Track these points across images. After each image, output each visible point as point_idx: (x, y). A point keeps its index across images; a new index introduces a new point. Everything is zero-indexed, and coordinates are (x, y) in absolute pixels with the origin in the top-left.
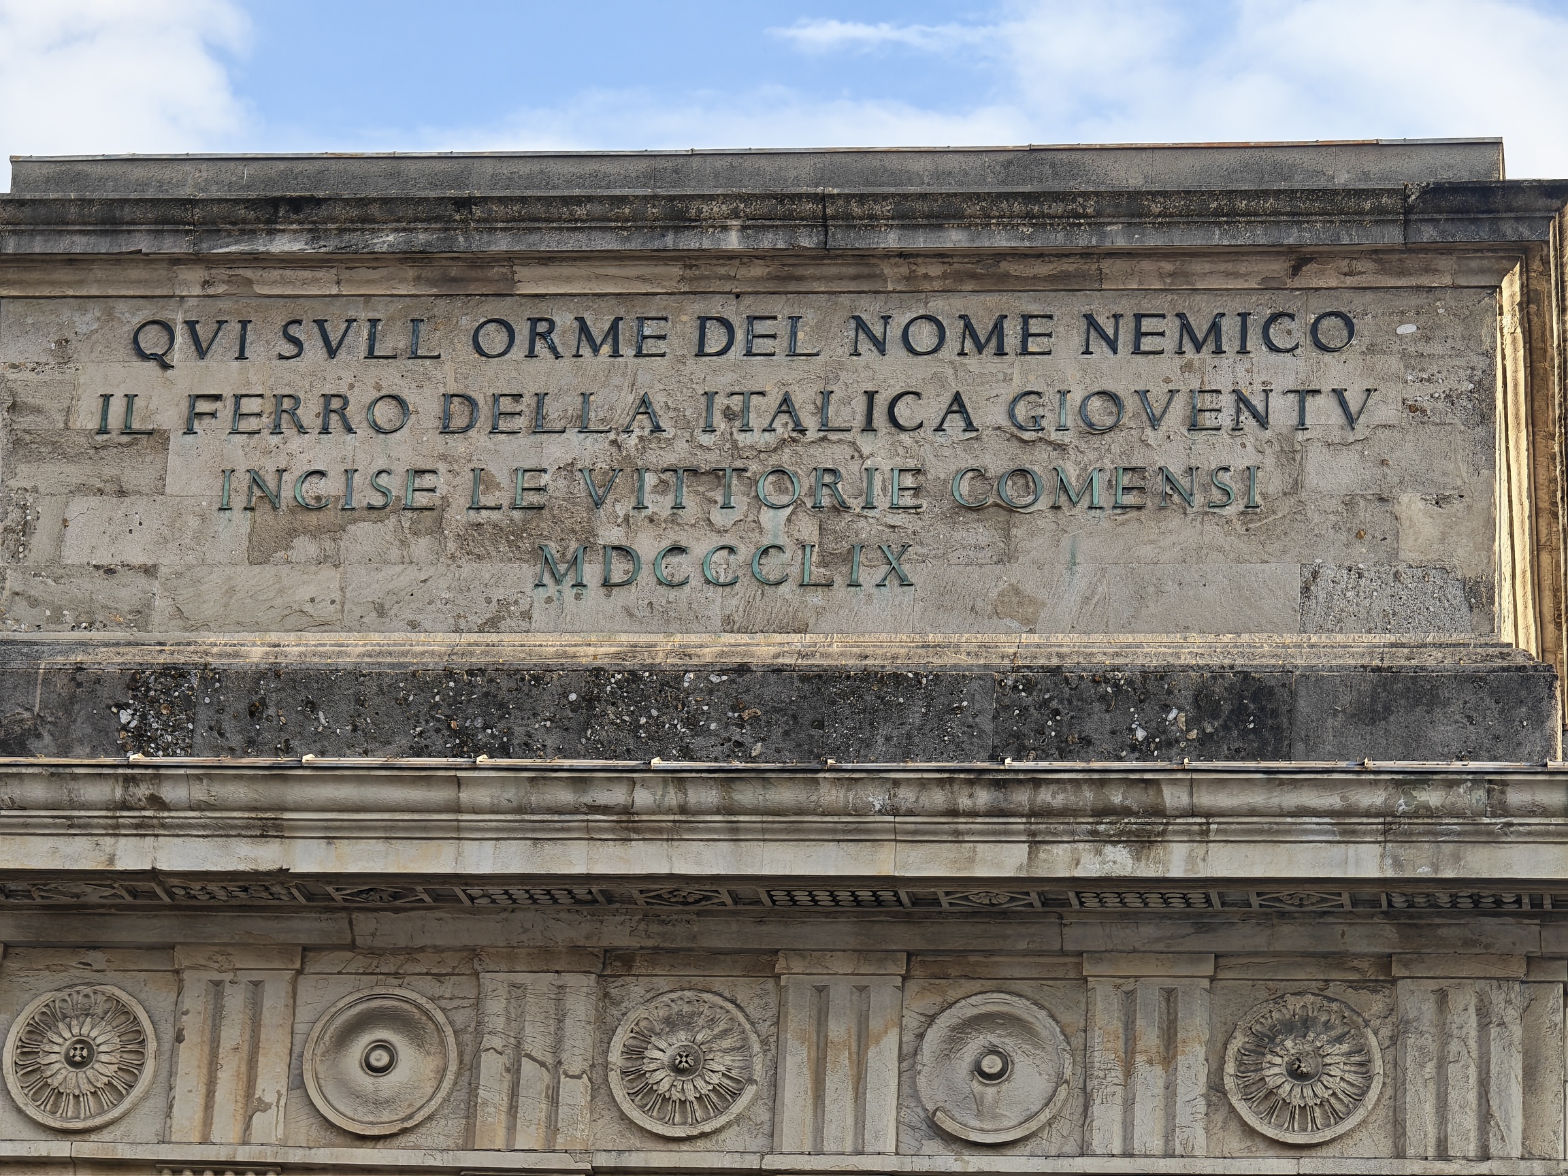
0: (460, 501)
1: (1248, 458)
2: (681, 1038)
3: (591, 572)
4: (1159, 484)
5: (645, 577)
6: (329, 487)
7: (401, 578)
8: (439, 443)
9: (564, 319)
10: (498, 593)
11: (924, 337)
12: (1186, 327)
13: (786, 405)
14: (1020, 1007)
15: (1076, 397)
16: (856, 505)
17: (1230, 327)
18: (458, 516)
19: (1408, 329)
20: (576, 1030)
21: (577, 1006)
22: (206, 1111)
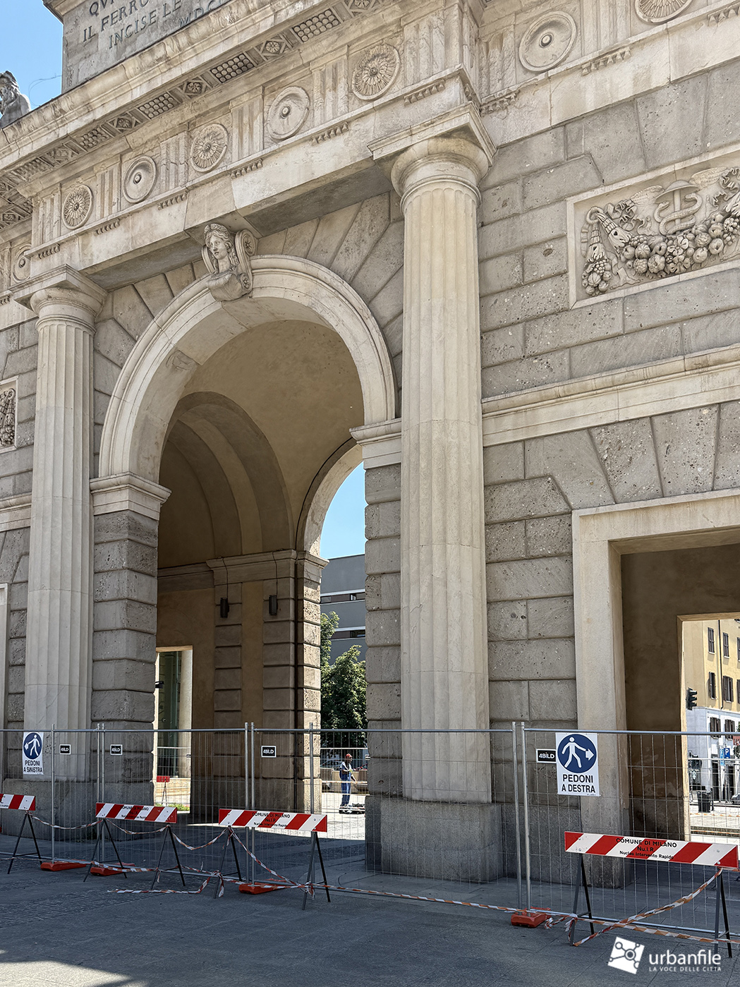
2: (207, 140)
6: (133, 29)
14: (295, 90)
20: (182, 151)
21: (182, 143)
22: (103, 210)
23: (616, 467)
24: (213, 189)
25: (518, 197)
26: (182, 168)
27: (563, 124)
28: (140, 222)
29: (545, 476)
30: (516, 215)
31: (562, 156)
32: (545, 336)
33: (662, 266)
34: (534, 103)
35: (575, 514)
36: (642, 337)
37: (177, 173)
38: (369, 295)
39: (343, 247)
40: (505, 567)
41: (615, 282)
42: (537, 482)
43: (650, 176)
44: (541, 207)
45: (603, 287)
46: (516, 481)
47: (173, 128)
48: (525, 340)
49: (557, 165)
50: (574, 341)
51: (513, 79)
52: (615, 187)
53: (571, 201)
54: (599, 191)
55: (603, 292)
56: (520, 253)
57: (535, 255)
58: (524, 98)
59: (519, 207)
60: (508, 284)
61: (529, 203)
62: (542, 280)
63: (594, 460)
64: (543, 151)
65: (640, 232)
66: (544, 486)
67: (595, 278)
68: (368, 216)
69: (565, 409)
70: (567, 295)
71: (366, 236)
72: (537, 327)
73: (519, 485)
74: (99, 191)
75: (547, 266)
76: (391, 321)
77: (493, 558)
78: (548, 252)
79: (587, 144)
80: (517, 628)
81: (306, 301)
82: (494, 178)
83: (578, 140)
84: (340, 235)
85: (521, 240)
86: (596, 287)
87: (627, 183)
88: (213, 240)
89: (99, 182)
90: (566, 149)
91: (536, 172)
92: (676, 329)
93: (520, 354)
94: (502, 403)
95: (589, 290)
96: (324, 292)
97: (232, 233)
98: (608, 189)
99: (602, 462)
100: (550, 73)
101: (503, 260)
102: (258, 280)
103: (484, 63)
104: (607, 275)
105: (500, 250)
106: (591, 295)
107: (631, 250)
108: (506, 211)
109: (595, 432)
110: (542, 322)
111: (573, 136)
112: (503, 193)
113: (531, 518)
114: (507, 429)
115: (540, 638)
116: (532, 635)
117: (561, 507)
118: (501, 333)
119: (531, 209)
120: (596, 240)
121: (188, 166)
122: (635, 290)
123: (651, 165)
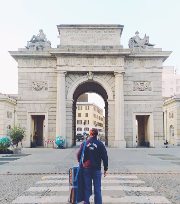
1: (111, 37)
4: (107, 38)
5: (87, 42)
6: (74, 38)
7: (78, 42)
8: (79, 36)
9: (83, 31)
10: (81, 43)
11: (98, 32)
12: (108, 32)
13: (93, 35)
14: (103, 59)
15: (104, 35)
16: (96, 39)
18: (80, 39)
19: (117, 32)
21: (86, 59)
22: (72, 64)
23: (136, 108)
24: (91, 67)
27: (132, 73)
28: (78, 68)
33: (141, 90)
34: (129, 70)
35: (133, 112)
38: (110, 84)
39: (106, 78)
43: (140, 81)
46: (127, 108)
51: (127, 66)
53: (132, 81)
54: (135, 81)
56: (127, 85)
60: (126, 88)
62: (129, 88)
65: (139, 86)
68: (109, 75)
69: (132, 102)
70: (132, 90)
74: (71, 61)
76: (112, 88)
77: (124, 116)
78: (130, 85)
79: (134, 76)
88: (90, 73)
91: (129, 77)
93: (127, 95)
97: (92, 73)
100: (131, 67)
102: (94, 78)
104: (136, 89)
109: (134, 104)
110: (129, 92)
113: (128, 112)
116: (128, 124)
117: (131, 111)
118: (125, 92)
119: (128, 80)
120: (134, 85)
122: (138, 91)
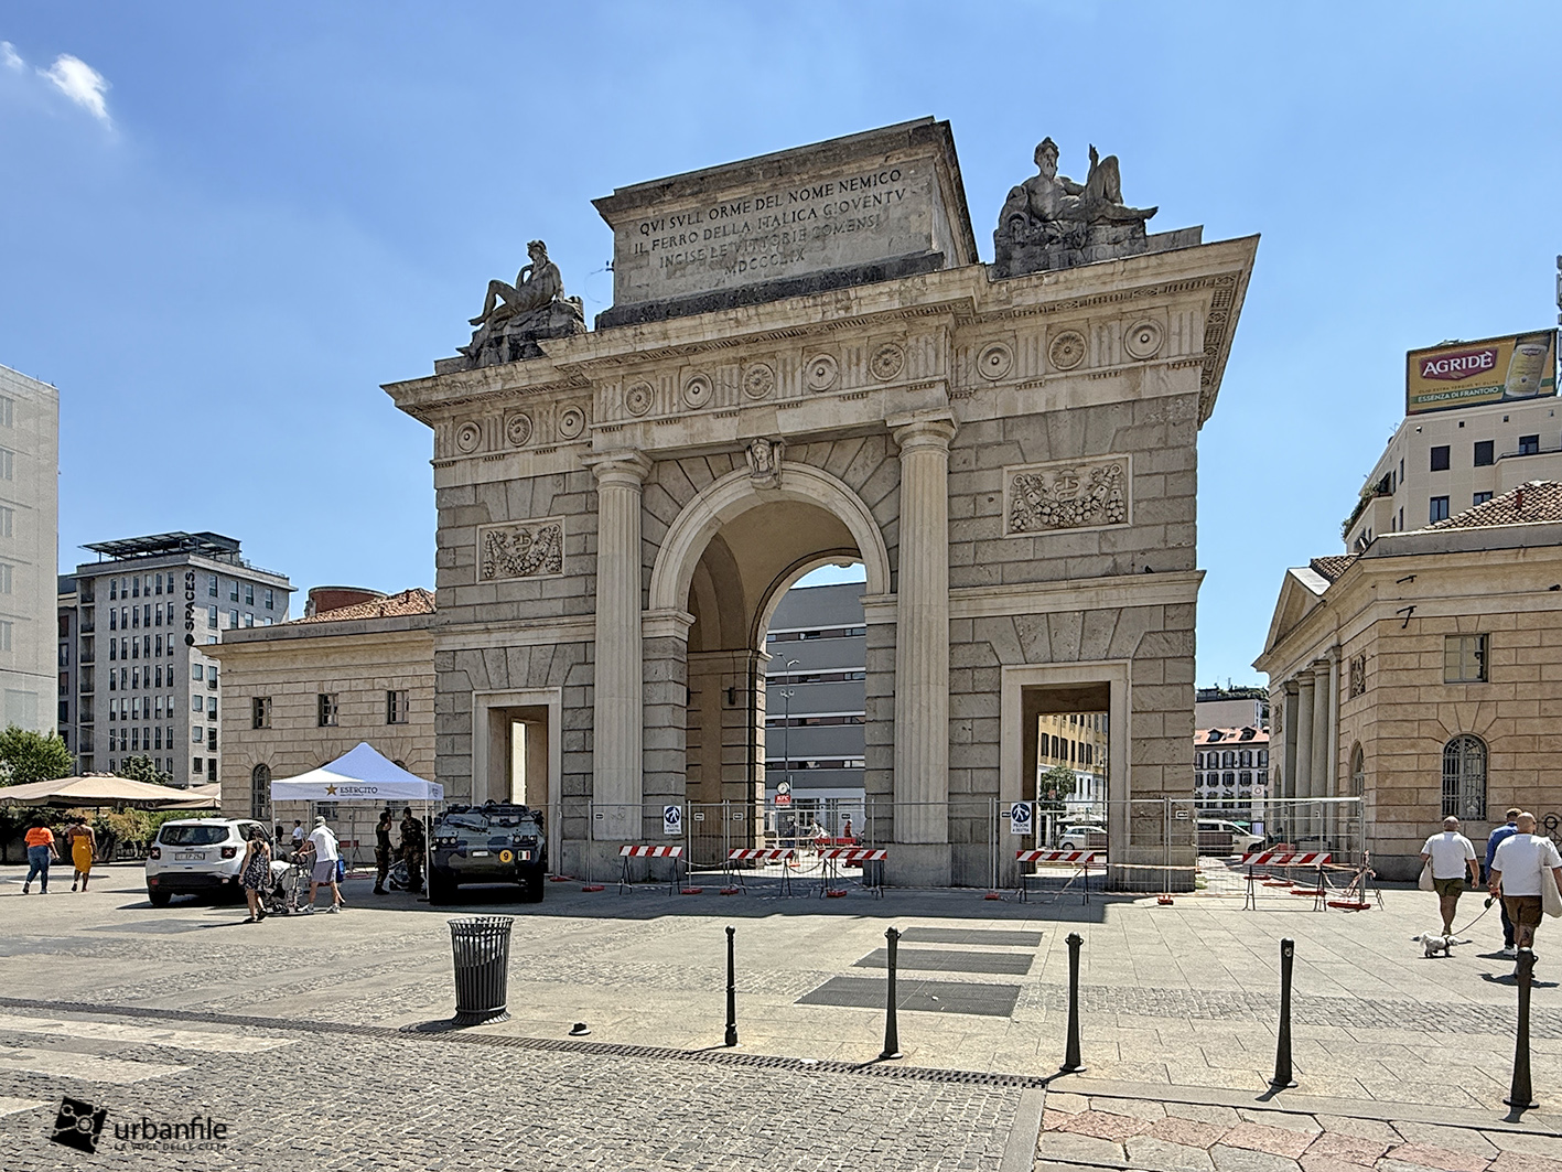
0: (709, 256)
1: (878, 212)
2: (757, 376)
3: (737, 269)
4: (857, 223)
5: (748, 267)
6: (682, 258)
7: (698, 277)
8: (704, 242)
9: (728, 207)
10: (718, 277)
11: (805, 195)
12: (862, 181)
13: (776, 219)
14: (827, 357)
15: (838, 205)
16: (792, 241)
17: (872, 179)
18: (709, 260)
19: (912, 172)
20: (735, 378)
21: (735, 371)
22: (664, 407)
23: (1027, 641)
24: (761, 413)
25: (974, 459)
26: (735, 391)
27: (1003, 418)
28: (699, 424)
29: (986, 642)
30: (973, 471)
31: (1001, 439)
32: (988, 554)
33: (1057, 522)
34: (986, 399)
35: (1003, 668)
36: (1045, 564)
37: (731, 394)
38: (871, 504)
39: (852, 468)
40: (959, 697)
41: (1029, 525)
42: (981, 645)
43: (1053, 464)
44: (987, 469)
45: (1023, 527)
46: (968, 643)
47: (728, 359)
48: (976, 554)
49: (999, 444)
50: (1006, 560)
51: (974, 379)
52: (1032, 466)
53: (1006, 469)
54: (1023, 467)
55: (1022, 531)
56: (974, 496)
57: (983, 500)
58: (980, 394)
59: (973, 467)
60: (964, 515)
61: (980, 464)
62: (987, 517)
63: (1015, 636)
64: (990, 433)
65: (1045, 496)
66: (986, 648)
67: (1018, 522)
68: (871, 449)
69: (999, 602)
70: (1002, 529)
71: (869, 462)
72: (983, 546)
73: (969, 646)
74: (660, 391)
75: (990, 509)
76: (886, 525)
77: (952, 691)
78: (991, 500)
79: (1017, 435)
80: (966, 737)
81: (823, 500)
82: (957, 444)
83: (1011, 431)
84: (851, 458)
85: (975, 489)
86: (1019, 527)
87: (1040, 465)
88: (759, 450)
89: (660, 382)
90: (1004, 433)
91: (986, 446)
92: (1063, 562)
93: (972, 562)
94: (961, 594)
95: (1014, 528)
96: (837, 496)
97: (772, 445)
98: (1028, 466)
99: (1019, 637)
100: (998, 384)
101: (962, 499)
102: (785, 477)
103: (954, 363)
104: (1025, 521)
105: (961, 492)
106: (1014, 532)
107: (1040, 509)
108: (965, 467)
109: (1015, 618)
110: (986, 544)
111: (1008, 428)
112: (965, 454)
113: (976, 667)
114: (965, 610)
115: (980, 743)
116: (975, 741)
117: (996, 663)
118: (961, 546)
119: (982, 469)
120: (1020, 497)
121: (740, 391)
122: (1040, 533)
123: (1054, 457)
